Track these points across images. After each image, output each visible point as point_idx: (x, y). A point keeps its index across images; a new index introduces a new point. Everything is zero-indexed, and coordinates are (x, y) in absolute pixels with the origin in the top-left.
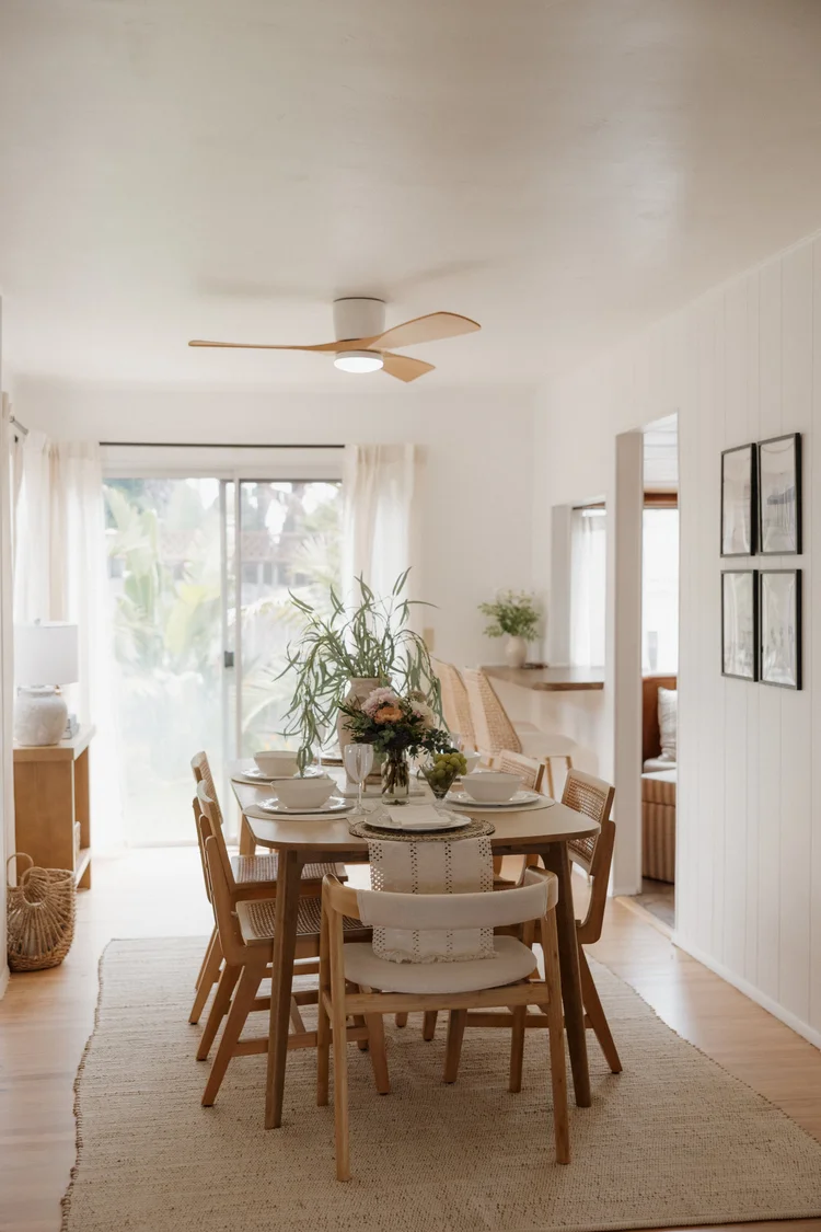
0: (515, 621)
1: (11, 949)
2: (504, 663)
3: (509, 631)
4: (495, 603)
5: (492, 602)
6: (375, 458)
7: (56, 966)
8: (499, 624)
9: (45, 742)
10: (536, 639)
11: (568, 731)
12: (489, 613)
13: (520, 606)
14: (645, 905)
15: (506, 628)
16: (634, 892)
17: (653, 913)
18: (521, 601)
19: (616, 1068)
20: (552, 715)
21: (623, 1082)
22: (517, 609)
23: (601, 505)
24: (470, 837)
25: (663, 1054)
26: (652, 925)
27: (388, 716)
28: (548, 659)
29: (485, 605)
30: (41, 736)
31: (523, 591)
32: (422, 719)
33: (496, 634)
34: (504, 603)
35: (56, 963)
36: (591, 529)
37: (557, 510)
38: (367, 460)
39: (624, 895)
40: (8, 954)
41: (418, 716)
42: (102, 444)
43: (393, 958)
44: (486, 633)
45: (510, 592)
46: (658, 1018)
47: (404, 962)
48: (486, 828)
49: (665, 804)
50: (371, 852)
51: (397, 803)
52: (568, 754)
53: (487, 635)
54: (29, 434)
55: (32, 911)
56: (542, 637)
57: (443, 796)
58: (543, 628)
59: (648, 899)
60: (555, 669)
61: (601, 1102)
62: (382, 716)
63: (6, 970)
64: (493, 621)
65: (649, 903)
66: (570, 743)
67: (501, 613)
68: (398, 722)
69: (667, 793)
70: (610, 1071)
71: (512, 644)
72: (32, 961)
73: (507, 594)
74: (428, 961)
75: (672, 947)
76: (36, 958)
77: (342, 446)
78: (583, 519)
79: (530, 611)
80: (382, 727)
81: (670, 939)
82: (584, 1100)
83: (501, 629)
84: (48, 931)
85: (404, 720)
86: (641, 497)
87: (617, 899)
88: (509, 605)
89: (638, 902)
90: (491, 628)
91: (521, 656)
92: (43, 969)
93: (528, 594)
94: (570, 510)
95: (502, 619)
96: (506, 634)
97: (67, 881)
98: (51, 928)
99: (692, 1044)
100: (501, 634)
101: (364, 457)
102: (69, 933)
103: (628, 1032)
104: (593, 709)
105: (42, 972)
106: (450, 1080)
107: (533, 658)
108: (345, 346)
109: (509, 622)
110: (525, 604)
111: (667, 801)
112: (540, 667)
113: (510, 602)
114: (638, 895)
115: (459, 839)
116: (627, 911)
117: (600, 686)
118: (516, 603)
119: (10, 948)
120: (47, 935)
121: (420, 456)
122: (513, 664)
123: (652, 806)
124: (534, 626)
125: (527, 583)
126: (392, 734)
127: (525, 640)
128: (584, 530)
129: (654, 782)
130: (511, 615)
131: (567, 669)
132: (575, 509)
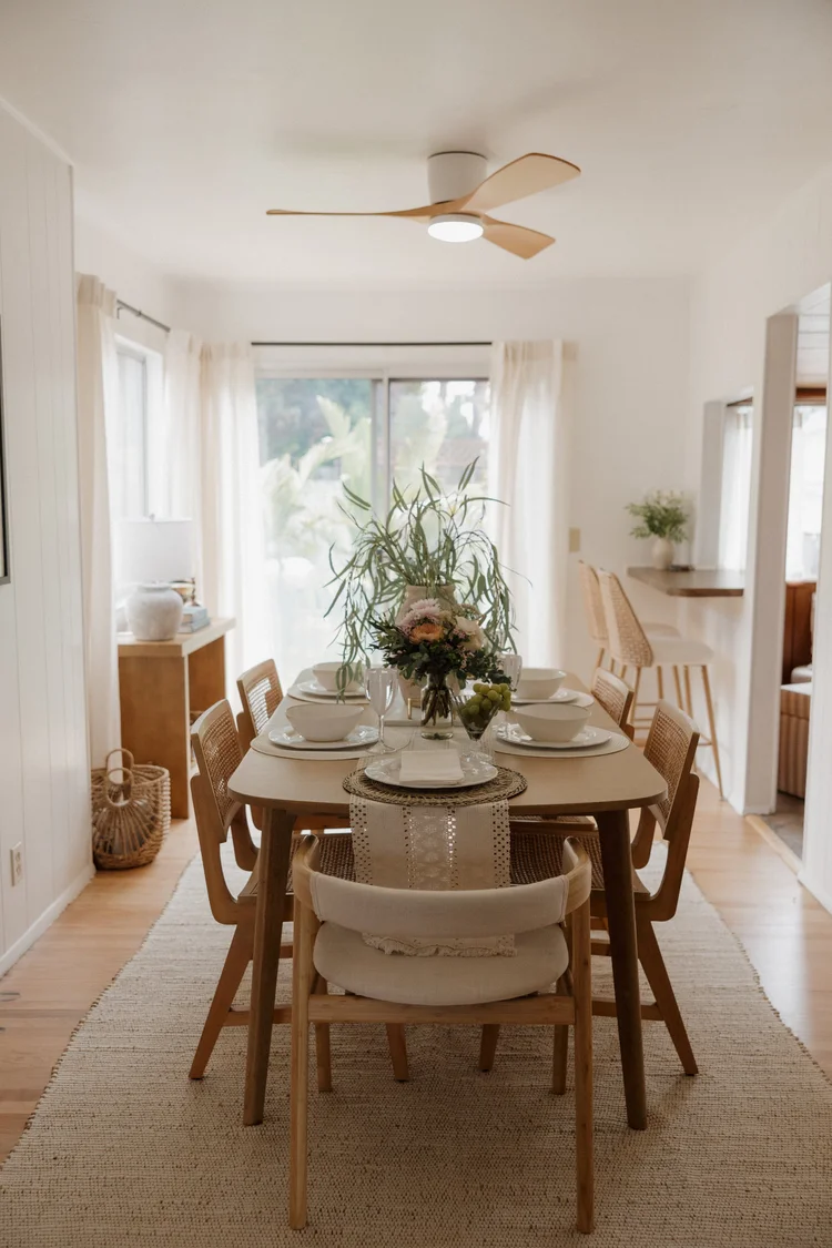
0: (663, 522)
1: (98, 847)
2: (650, 565)
3: (656, 533)
4: (644, 504)
5: (640, 502)
6: (521, 355)
7: (144, 865)
8: (645, 525)
9: (158, 638)
10: (684, 541)
11: (710, 639)
12: (636, 513)
13: (669, 507)
14: (776, 829)
15: (653, 529)
16: (767, 812)
17: (782, 839)
18: (670, 502)
19: (690, 1069)
20: (697, 619)
21: (697, 1091)
22: (666, 510)
23: (748, 401)
24: (482, 801)
25: (756, 1047)
26: (780, 855)
27: (425, 635)
28: (696, 563)
29: (633, 505)
30: (154, 632)
31: (672, 492)
32: (467, 639)
33: (643, 535)
34: (652, 504)
35: (144, 861)
36: (746, 426)
37: (710, 407)
38: (514, 359)
39: (755, 814)
40: (94, 853)
41: (461, 636)
42: (254, 344)
43: (381, 946)
44: (632, 533)
45: (659, 492)
46: (761, 990)
47: (394, 953)
48: (514, 786)
49: (799, 718)
50: (352, 816)
51: (437, 737)
52: (703, 663)
53: (634, 536)
54: (172, 332)
55: (117, 809)
56: (690, 539)
57: (478, 736)
58: (692, 529)
59: (781, 821)
60: (702, 572)
61: (660, 1123)
62: (419, 635)
63: (91, 868)
64: (640, 521)
65: (782, 826)
66: (707, 652)
67: (649, 514)
68: (435, 642)
69: (801, 707)
70: (682, 1069)
71: (658, 545)
72: (118, 861)
73: (655, 495)
74: (427, 954)
75: (796, 884)
76: (121, 858)
77: (490, 343)
78: (738, 416)
79: (678, 512)
80: (415, 648)
81: (796, 874)
82: (637, 1117)
83: (647, 530)
84: (134, 832)
85: (446, 640)
86: (792, 393)
87: (748, 818)
88: (656, 505)
89: (769, 823)
90: (638, 529)
91: (668, 557)
92: (132, 868)
93: (677, 494)
94: (724, 405)
95: (650, 520)
96: (654, 537)
97: (155, 781)
98: (137, 828)
99: (796, 1035)
100: (648, 535)
101: (511, 354)
102: (157, 833)
103: (719, 1009)
104: (733, 616)
105: (131, 871)
106: (486, 1066)
107: (681, 561)
108: (442, 208)
109: (656, 523)
110: (674, 506)
111: (801, 714)
112: (686, 569)
113: (658, 503)
114: (771, 814)
115: (467, 804)
116: (758, 835)
117: (740, 593)
118: (664, 503)
119: (96, 846)
120: (133, 836)
121: (569, 352)
122: (659, 566)
123: (794, 720)
124: (683, 527)
125: (676, 483)
126: (426, 657)
127: (673, 542)
128: (738, 427)
129: (797, 695)
130: (659, 517)
131: (714, 573)
132: (730, 405)
